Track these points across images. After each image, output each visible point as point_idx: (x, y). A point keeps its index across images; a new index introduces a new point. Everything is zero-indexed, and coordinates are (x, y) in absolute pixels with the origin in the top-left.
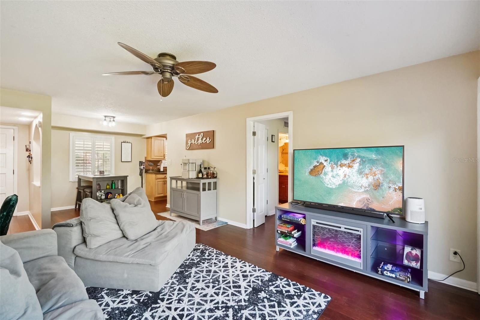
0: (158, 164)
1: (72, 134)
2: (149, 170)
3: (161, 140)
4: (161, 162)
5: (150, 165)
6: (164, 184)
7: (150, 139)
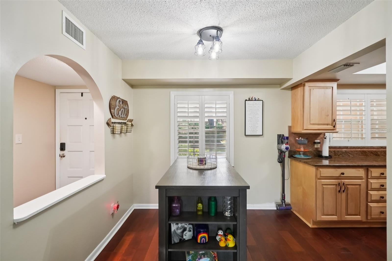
0: (316, 141)
2: (295, 152)
3: (327, 88)
4: (322, 136)
5: (300, 142)
6: (339, 191)
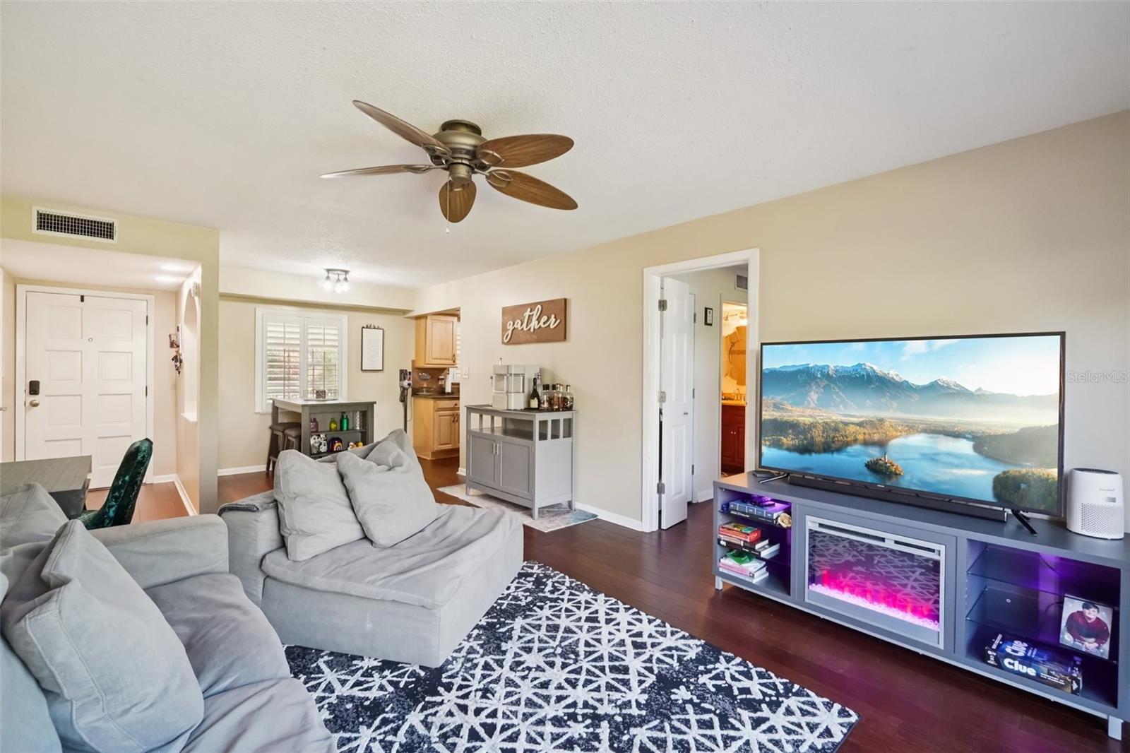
0: (441, 377)
1: (261, 310)
2: (421, 389)
3: (446, 322)
4: (446, 371)
5: (422, 378)
6: (453, 421)
7: (423, 321)
